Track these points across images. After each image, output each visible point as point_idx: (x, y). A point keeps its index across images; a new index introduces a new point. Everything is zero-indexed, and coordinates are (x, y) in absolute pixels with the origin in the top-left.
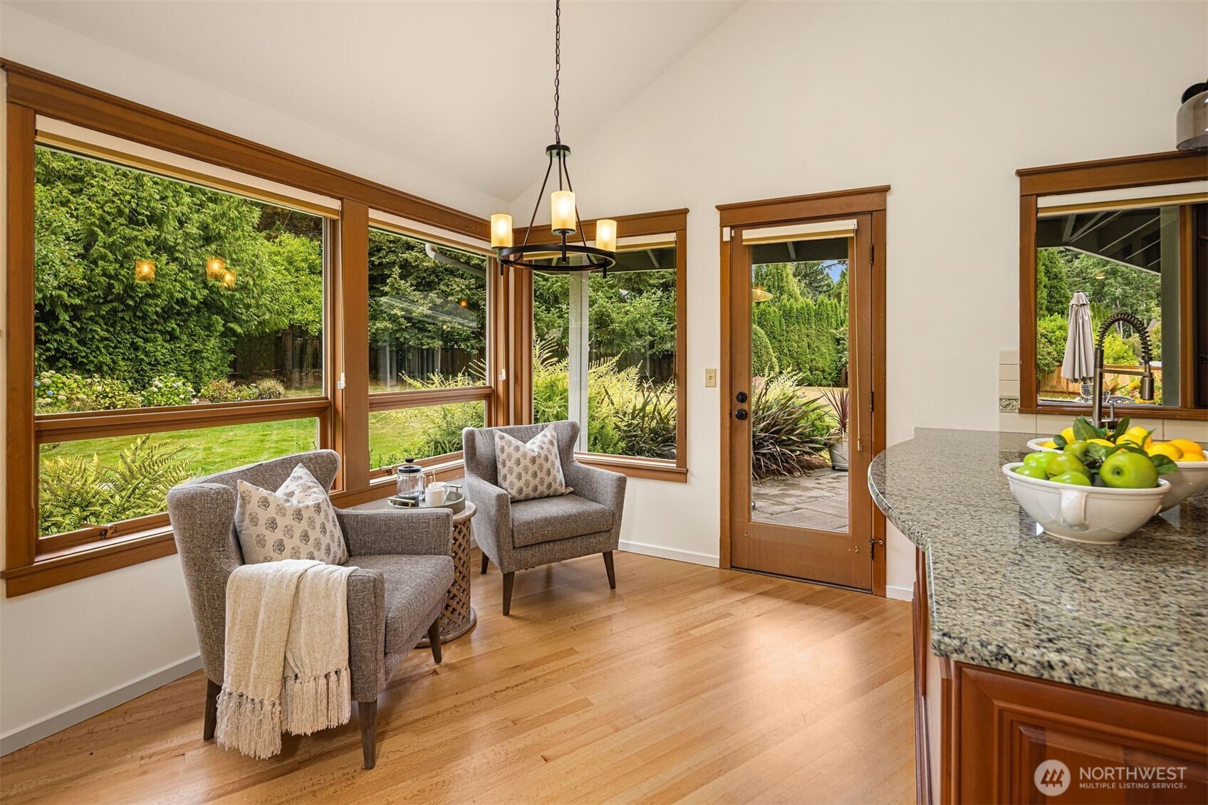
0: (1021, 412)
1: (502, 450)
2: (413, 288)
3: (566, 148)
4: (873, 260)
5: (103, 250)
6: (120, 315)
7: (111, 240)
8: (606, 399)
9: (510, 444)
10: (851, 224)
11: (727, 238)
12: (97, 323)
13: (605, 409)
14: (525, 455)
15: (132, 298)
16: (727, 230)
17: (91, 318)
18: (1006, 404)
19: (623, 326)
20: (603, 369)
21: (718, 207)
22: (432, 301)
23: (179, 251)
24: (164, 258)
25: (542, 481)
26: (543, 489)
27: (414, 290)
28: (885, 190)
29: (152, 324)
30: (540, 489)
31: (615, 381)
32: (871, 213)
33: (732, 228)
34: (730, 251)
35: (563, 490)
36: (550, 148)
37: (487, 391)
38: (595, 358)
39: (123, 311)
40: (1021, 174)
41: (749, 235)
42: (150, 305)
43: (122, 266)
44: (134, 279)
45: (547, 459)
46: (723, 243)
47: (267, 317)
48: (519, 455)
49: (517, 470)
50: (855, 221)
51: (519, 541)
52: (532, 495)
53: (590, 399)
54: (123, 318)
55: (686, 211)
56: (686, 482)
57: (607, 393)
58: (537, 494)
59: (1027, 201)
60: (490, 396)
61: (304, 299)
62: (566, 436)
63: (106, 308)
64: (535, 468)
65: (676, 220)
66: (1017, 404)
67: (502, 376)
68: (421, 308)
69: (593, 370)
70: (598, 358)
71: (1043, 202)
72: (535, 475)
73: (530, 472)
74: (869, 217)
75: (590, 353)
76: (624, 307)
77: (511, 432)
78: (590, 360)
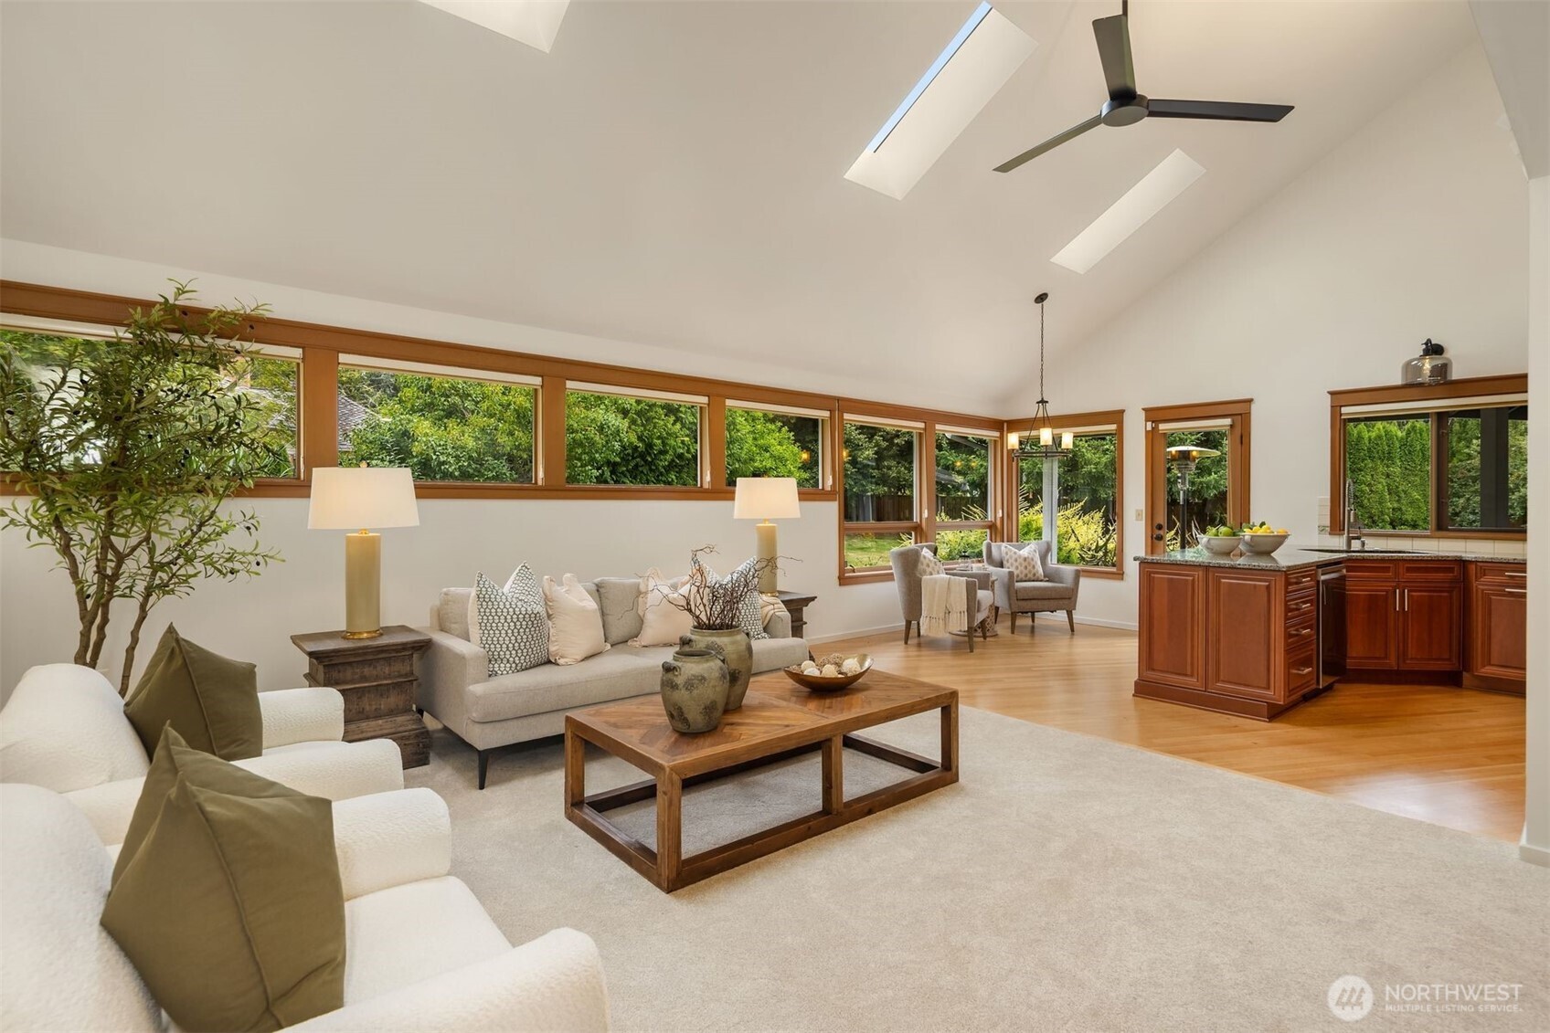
0: (1330, 534)
1: (1007, 553)
2: (858, 432)
3: (1047, 402)
4: (1242, 443)
5: (635, 416)
6: (640, 469)
7: (640, 408)
8: (1073, 536)
9: (1011, 551)
10: (1228, 421)
11: (1149, 428)
12: (625, 476)
13: (1072, 544)
14: (1020, 556)
15: (650, 454)
16: (1149, 424)
17: (623, 473)
18: (1322, 529)
19: (1101, 467)
20: (1069, 512)
21: (1143, 409)
22: (877, 445)
23: (681, 412)
24: (672, 419)
25: (1030, 572)
26: (1030, 576)
27: (859, 434)
28: (1250, 401)
29: (658, 476)
30: (1029, 575)
31: (1080, 522)
32: (1241, 414)
33: (1153, 422)
34: (1152, 436)
35: (1042, 578)
36: (1038, 403)
37: (990, 524)
38: (1063, 503)
39: (643, 466)
40: (1332, 393)
41: (1162, 427)
42: (661, 460)
43: (645, 429)
44: (652, 439)
45: (1032, 559)
46: (1147, 432)
47: (737, 466)
48: (1016, 556)
49: (1016, 564)
50: (1229, 420)
51: (1020, 596)
52: (1024, 579)
53: (1058, 536)
54: (642, 472)
55: (1124, 411)
56: (1122, 579)
57: (1073, 532)
58: (1027, 578)
59: (1335, 409)
60: (992, 527)
61: (760, 447)
62: (1044, 549)
63: (632, 464)
64: (1026, 564)
65: (1117, 416)
66: (1328, 529)
67: (1000, 514)
68: (867, 453)
69: (1062, 513)
70: (1066, 502)
71: (1344, 410)
72: (1026, 568)
73: (1023, 566)
74: (1240, 417)
75: (1059, 499)
76: (1103, 445)
77: (1013, 546)
78: (1059, 506)
